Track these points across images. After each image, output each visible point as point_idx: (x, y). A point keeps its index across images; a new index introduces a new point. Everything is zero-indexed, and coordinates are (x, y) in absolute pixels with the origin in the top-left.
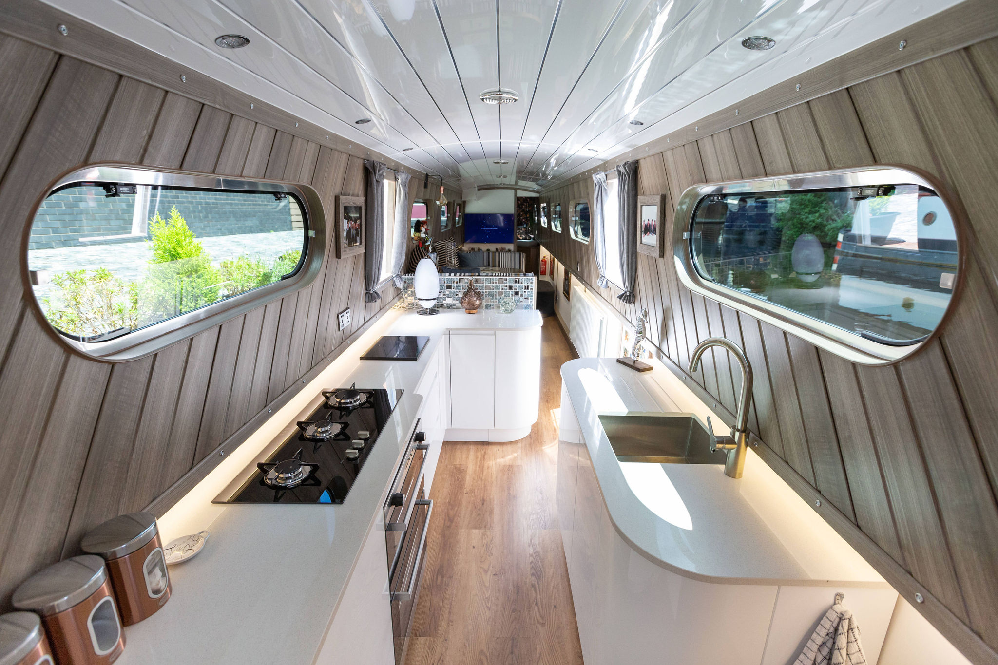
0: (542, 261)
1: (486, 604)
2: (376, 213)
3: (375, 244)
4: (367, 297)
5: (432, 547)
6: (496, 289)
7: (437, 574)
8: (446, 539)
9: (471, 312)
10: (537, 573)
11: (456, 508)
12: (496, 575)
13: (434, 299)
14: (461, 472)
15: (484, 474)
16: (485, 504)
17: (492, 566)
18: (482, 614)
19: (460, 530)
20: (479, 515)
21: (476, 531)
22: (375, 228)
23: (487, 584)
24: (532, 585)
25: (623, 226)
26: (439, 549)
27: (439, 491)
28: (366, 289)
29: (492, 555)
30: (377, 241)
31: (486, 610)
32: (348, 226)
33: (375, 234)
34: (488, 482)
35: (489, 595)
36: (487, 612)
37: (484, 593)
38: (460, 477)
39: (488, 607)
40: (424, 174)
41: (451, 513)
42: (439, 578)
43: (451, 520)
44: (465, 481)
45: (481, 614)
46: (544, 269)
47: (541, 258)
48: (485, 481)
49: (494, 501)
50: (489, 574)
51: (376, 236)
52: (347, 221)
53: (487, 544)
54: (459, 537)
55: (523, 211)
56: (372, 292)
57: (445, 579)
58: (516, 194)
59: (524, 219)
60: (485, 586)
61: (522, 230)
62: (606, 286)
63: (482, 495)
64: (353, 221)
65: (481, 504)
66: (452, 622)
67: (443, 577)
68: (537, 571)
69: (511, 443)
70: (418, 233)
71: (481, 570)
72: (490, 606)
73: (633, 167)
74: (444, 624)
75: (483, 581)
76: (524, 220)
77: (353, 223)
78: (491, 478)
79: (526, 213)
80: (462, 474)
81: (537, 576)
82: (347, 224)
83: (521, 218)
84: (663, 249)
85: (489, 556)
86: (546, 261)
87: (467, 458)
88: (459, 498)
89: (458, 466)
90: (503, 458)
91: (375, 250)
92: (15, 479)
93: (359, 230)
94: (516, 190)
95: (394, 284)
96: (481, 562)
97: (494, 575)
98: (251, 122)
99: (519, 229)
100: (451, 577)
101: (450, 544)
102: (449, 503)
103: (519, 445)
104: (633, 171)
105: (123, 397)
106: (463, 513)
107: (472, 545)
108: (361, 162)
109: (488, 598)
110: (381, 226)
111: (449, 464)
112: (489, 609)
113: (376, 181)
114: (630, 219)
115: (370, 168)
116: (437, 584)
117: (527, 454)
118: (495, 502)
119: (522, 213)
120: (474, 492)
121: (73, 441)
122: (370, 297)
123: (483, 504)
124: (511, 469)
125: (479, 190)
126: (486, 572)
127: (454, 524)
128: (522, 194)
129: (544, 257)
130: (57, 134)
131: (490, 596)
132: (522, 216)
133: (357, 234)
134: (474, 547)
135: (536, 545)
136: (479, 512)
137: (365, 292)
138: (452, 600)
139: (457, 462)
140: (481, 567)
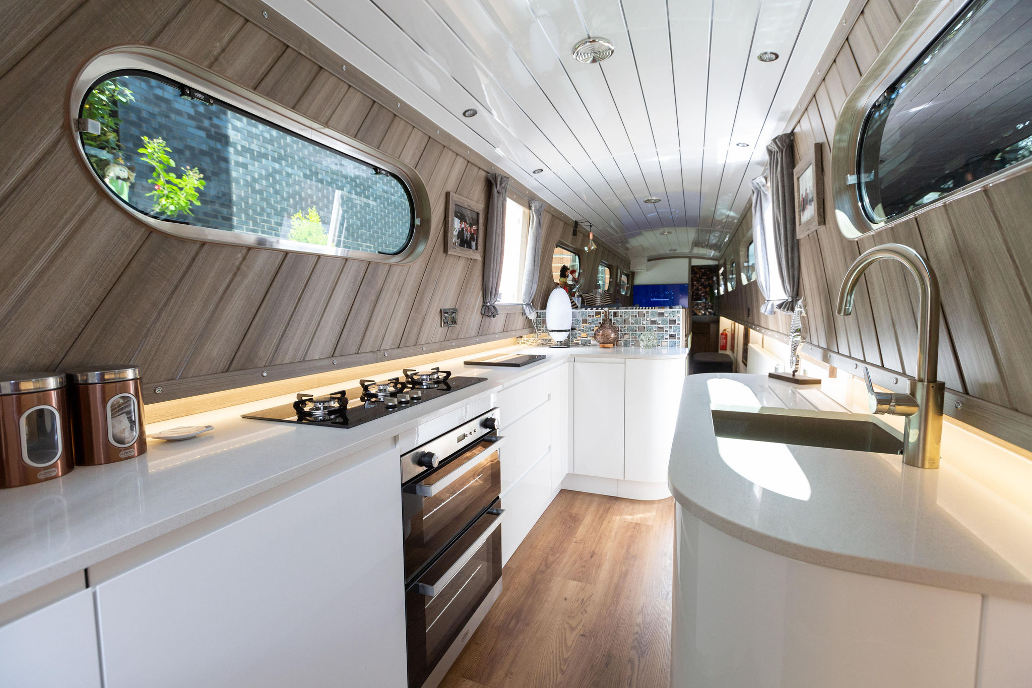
0: (722, 334)
1: (560, 666)
2: (495, 223)
3: (493, 254)
4: (483, 309)
5: (517, 588)
6: (637, 323)
7: (512, 617)
8: (535, 583)
9: (606, 346)
10: (641, 648)
11: (558, 555)
12: (585, 636)
13: (565, 331)
14: (575, 521)
15: (602, 528)
16: (594, 557)
17: (582, 624)
18: (552, 676)
19: (554, 578)
20: (584, 567)
21: (575, 582)
22: (494, 238)
23: (569, 643)
24: (629, 660)
25: (778, 213)
26: (524, 592)
27: (544, 535)
28: (484, 301)
29: (586, 613)
30: (496, 251)
31: (558, 672)
32: (461, 226)
33: (494, 243)
34: (605, 536)
35: (568, 656)
36: (560, 676)
37: (562, 652)
38: (573, 525)
39: (561, 670)
40: (573, 220)
41: (551, 559)
42: (513, 622)
43: (547, 566)
44: (578, 530)
45: (550, 675)
46: (724, 343)
47: (721, 331)
48: (601, 535)
49: (606, 555)
50: (575, 633)
51: (495, 246)
52: (459, 221)
53: (583, 600)
54: (551, 584)
55: (702, 285)
56: (489, 304)
57: (519, 624)
58: (690, 263)
59: (703, 293)
60: (566, 645)
61: (700, 305)
62: (771, 312)
63: (593, 548)
64: (467, 224)
65: (589, 555)
66: (511, 674)
67: (517, 622)
68: (641, 645)
69: (646, 501)
70: (563, 278)
71: (566, 626)
72: (564, 670)
73: (787, 141)
74: (501, 673)
75: (565, 638)
76: (703, 295)
77: (467, 226)
78: (610, 532)
79: (705, 287)
80: (576, 523)
81: (639, 650)
82: (459, 224)
83: (700, 292)
84: (824, 214)
85: (582, 613)
86: (726, 335)
87: (587, 509)
88: (565, 546)
89: (574, 515)
90: (630, 515)
91: (493, 260)
92: (16, 278)
93: (475, 236)
94: (690, 258)
95: (524, 313)
96: (570, 617)
97: (582, 635)
98: (343, 82)
99: (697, 304)
100: (528, 625)
101: (538, 590)
102: (552, 549)
103: (655, 506)
104: (787, 146)
105: (156, 265)
106: (565, 560)
107: (565, 596)
108: (483, 174)
109: (566, 660)
110: (501, 238)
111: (564, 512)
112: (563, 672)
113: (498, 192)
114: (787, 203)
115: (491, 179)
116: (508, 626)
117: (662, 516)
118: (607, 557)
119: (700, 287)
120: (585, 543)
121: (90, 276)
122: (487, 309)
123: (591, 557)
124: (637, 528)
125: (649, 260)
126: (572, 629)
127: (549, 570)
128: (696, 262)
129: (725, 330)
130: (123, 10)
131: (568, 658)
132: (701, 290)
133: (472, 238)
134: (566, 599)
135: (648, 615)
136: (583, 564)
137: (481, 304)
138: (520, 650)
139: (574, 511)
140: (567, 623)
